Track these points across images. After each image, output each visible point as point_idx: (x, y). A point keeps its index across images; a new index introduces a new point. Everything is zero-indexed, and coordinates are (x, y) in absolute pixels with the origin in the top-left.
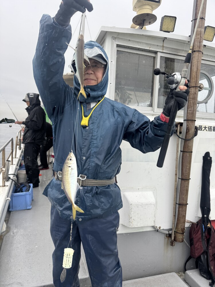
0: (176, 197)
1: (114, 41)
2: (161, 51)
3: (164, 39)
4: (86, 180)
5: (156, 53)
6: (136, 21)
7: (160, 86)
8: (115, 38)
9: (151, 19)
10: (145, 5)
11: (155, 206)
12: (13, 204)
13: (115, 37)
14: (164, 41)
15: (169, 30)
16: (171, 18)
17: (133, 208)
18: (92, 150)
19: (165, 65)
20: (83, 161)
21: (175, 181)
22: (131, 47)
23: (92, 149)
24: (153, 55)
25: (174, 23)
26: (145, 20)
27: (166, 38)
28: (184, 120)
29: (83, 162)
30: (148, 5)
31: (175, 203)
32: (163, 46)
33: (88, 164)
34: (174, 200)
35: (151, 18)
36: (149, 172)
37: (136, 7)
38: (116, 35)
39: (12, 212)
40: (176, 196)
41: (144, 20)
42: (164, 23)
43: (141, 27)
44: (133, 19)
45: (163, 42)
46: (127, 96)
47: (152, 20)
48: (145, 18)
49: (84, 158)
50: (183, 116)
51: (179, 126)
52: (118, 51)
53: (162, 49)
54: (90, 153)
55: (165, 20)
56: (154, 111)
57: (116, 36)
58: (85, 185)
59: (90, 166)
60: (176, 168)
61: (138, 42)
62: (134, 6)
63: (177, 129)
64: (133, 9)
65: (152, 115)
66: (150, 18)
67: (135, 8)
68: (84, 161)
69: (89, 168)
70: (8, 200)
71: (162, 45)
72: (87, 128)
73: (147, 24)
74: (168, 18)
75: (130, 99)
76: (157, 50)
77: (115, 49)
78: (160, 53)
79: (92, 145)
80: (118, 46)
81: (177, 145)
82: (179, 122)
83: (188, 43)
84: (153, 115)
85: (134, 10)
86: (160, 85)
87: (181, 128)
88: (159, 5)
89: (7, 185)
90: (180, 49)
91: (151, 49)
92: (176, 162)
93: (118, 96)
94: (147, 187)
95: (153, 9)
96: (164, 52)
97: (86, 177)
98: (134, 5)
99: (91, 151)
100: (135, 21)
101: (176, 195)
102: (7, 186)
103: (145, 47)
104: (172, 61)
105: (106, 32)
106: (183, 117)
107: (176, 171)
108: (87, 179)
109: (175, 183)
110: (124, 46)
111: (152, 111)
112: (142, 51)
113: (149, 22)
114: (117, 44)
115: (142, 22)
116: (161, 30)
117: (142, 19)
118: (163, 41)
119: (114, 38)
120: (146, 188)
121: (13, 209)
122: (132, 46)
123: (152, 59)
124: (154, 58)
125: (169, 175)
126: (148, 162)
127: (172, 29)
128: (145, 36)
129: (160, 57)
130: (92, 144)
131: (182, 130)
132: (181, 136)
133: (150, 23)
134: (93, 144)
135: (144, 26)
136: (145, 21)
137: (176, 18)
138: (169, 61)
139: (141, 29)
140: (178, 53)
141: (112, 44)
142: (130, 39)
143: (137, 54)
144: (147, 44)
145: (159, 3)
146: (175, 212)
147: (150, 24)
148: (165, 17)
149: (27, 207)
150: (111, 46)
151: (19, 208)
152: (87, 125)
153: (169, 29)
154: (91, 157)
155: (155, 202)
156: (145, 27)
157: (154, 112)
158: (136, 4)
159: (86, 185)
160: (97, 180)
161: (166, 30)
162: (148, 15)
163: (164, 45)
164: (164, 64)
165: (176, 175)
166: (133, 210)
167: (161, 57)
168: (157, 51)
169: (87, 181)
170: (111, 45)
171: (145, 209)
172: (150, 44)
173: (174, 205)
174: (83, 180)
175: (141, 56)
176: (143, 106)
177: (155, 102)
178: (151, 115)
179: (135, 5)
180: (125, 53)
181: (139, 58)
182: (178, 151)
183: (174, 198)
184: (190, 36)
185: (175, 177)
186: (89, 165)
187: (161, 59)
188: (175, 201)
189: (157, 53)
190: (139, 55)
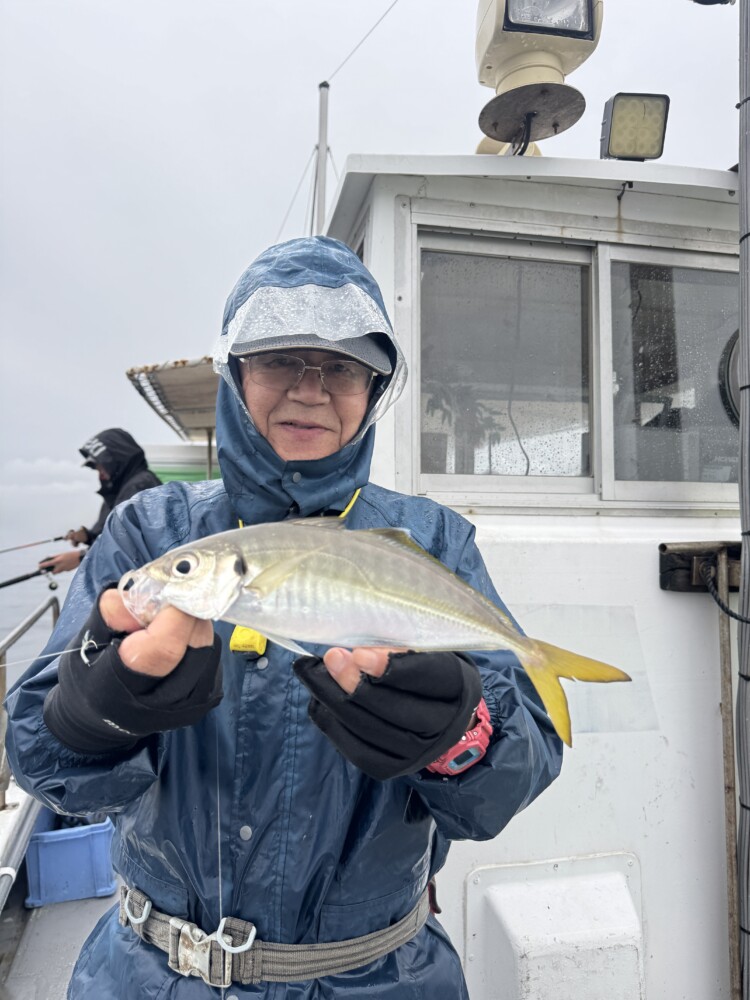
0: (736, 899)
1: (405, 211)
2: (613, 238)
3: (623, 191)
4: (253, 948)
5: (590, 247)
6: (495, 125)
7: (617, 387)
8: (410, 199)
9: (560, 107)
10: (531, 51)
11: (641, 958)
12: (42, 876)
13: (411, 195)
14: (623, 198)
15: (641, 153)
16: (646, 101)
17: (532, 976)
18: (289, 782)
19: (633, 296)
20: (239, 846)
21: (730, 821)
22: (482, 231)
23: (286, 778)
24: (579, 258)
25: (661, 121)
26: (534, 115)
27: (631, 184)
28: (743, 534)
29: (242, 854)
30: (544, 50)
31: (737, 929)
32: (619, 218)
33: (267, 863)
34: (731, 915)
35: (564, 105)
36: (600, 781)
37: (489, 68)
38: (413, 188)
39: (35, 912)
40: (736, 894)
41: (530, 117)
42: (617, 126)
43: (517, 146)
44: (482, 113)
45: (616, 200)
46: (482, 419)
47: (563, 112)
48: (535, 108)
49: (247, 832)
50: (737, 507)
51: (723, 558)
52: (424, 252)
53: (616, 229)
54: (279, 799)
55: (618, 113)
56: (601, 494)
57: (412, 192)
58: (252, 977)
59: (276, 873)
60: (728, 756)
61: (509, 210)
62: (483, 64)
63: (716, 571)
64: (481, 74)
65: (595, 512)
66: (557, 104)
67: (487, 70)
68: (247, 846)
69: (274, 884)
70: (4, 879)
71: (614, 214)
72: (263, 664)
73: (545, 130)
74: (635, 101)
75: (494, 431)
76: (595, 238)
77: (413, 246)
78: (608, 247)
79: (288, 756)
80: (424, 231)
81: (723, 646)
82: (725, 543)
83: (728, 198)
84: (598, 514)
85: (482, 82)
86: (620, 380)
87: (736, 569)
88: (592, 49)
89: (15, 801)
90: (693, 225)
91: (568, 234)
92: (726, 729)
93: (450, 421)
94: (595, 853)
95: (566, 66)
96: (625, 242)
97: (253, 931)
98: (481, 58)
99: (285, 787)
100: (492, 122)
101: (735, 889)
102: (15, 806)
103: (541, 229)
104: (661, 279)
105: (373, 179)
106: (739, 515)
107: (728, 771)
108: (260, 944)
109: (728, 828)
110: (449, 228)
111: (593, 492)
112: (531, 243)
113: (550, 121)
114: (419, 226)
115: (522, 126)
116: (606, 154)
117: (519, 110)
118: (619, 198)
119: (406, 201)
120: (591, 856)
121: (40, 899)
122: (485, 228)
123: (578, 275)
124: (585, 269)
125: (693, 786)
126: (592, 731)
127: (653, 147)
128: (537, 185)
129: (609, 266)
130: (289, 746)
131: (742, 578)
132: (735, 608)
133: (556, 128)
134: (292, 751)
135: (530, 144)
136: (534, 119)
137: (666, 99)
138: (649, 278)
139: (521, 154)
140: (689, 243)
141: (399, 227)
142: (475, 201)
143: (509, 257)
144: (548, 214)
145: (592, 40)
146: (738, 972)
147: (556, 132)
148: (621, 100)
149: (95, 887)
150: (393, 235)
151: (66, 892)
152: (261, 652)
153: (642, 147)
154: (286, 821)
155: (638, 936)
156: (536, 147)
157: (601, 499)
158: (488, 52)
159: (256, 981)
160: (319, 946)
161: (629, 153)
162: (544, 90)
163: (624, 215)
164: (628, 291)
165: (730, 788)
166: (532, 984)
167: (614, 263)
168: (597, 243)
169: (260, 955)
170: (395, 228)
171: (594, 972)
172: (564, 215)
173: (731, 936)
174: (239, 954)
175: (526, 267)
176: (550, 473)
177: (604, 456)
178: (589, 513)
179: (485, 58)
180: (456, 257)
181: (520, 273)
182: (727, 678)
183: (731, 903)
184: (735, 169)
185: (727, 800)
186: (269, 868)
187: (613, 273)
188: (735, 917)
189: (596, 247)
190: (517, 262)
